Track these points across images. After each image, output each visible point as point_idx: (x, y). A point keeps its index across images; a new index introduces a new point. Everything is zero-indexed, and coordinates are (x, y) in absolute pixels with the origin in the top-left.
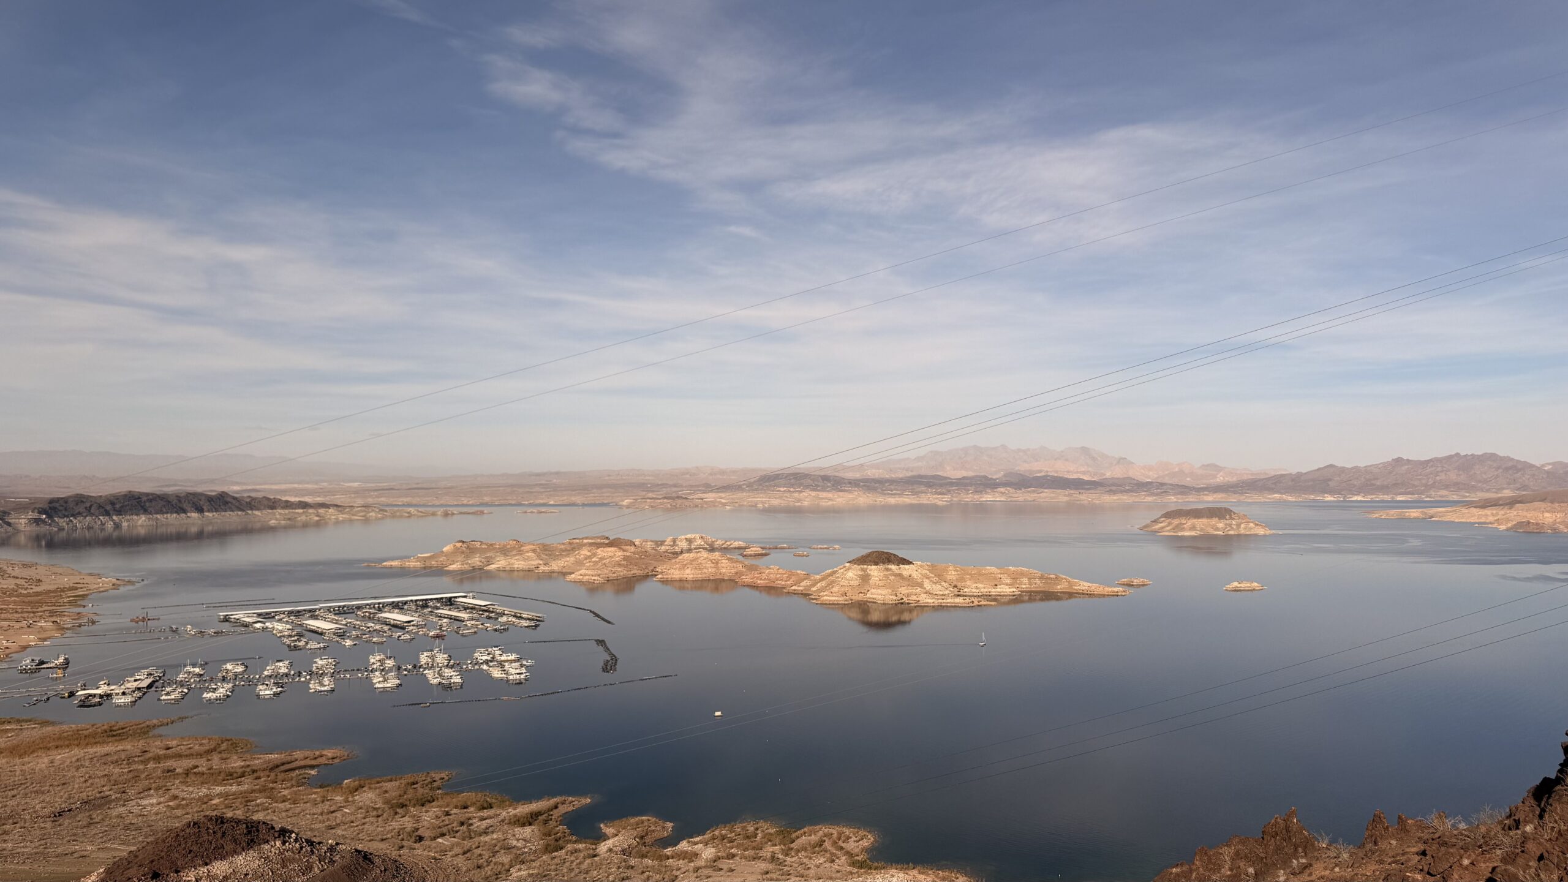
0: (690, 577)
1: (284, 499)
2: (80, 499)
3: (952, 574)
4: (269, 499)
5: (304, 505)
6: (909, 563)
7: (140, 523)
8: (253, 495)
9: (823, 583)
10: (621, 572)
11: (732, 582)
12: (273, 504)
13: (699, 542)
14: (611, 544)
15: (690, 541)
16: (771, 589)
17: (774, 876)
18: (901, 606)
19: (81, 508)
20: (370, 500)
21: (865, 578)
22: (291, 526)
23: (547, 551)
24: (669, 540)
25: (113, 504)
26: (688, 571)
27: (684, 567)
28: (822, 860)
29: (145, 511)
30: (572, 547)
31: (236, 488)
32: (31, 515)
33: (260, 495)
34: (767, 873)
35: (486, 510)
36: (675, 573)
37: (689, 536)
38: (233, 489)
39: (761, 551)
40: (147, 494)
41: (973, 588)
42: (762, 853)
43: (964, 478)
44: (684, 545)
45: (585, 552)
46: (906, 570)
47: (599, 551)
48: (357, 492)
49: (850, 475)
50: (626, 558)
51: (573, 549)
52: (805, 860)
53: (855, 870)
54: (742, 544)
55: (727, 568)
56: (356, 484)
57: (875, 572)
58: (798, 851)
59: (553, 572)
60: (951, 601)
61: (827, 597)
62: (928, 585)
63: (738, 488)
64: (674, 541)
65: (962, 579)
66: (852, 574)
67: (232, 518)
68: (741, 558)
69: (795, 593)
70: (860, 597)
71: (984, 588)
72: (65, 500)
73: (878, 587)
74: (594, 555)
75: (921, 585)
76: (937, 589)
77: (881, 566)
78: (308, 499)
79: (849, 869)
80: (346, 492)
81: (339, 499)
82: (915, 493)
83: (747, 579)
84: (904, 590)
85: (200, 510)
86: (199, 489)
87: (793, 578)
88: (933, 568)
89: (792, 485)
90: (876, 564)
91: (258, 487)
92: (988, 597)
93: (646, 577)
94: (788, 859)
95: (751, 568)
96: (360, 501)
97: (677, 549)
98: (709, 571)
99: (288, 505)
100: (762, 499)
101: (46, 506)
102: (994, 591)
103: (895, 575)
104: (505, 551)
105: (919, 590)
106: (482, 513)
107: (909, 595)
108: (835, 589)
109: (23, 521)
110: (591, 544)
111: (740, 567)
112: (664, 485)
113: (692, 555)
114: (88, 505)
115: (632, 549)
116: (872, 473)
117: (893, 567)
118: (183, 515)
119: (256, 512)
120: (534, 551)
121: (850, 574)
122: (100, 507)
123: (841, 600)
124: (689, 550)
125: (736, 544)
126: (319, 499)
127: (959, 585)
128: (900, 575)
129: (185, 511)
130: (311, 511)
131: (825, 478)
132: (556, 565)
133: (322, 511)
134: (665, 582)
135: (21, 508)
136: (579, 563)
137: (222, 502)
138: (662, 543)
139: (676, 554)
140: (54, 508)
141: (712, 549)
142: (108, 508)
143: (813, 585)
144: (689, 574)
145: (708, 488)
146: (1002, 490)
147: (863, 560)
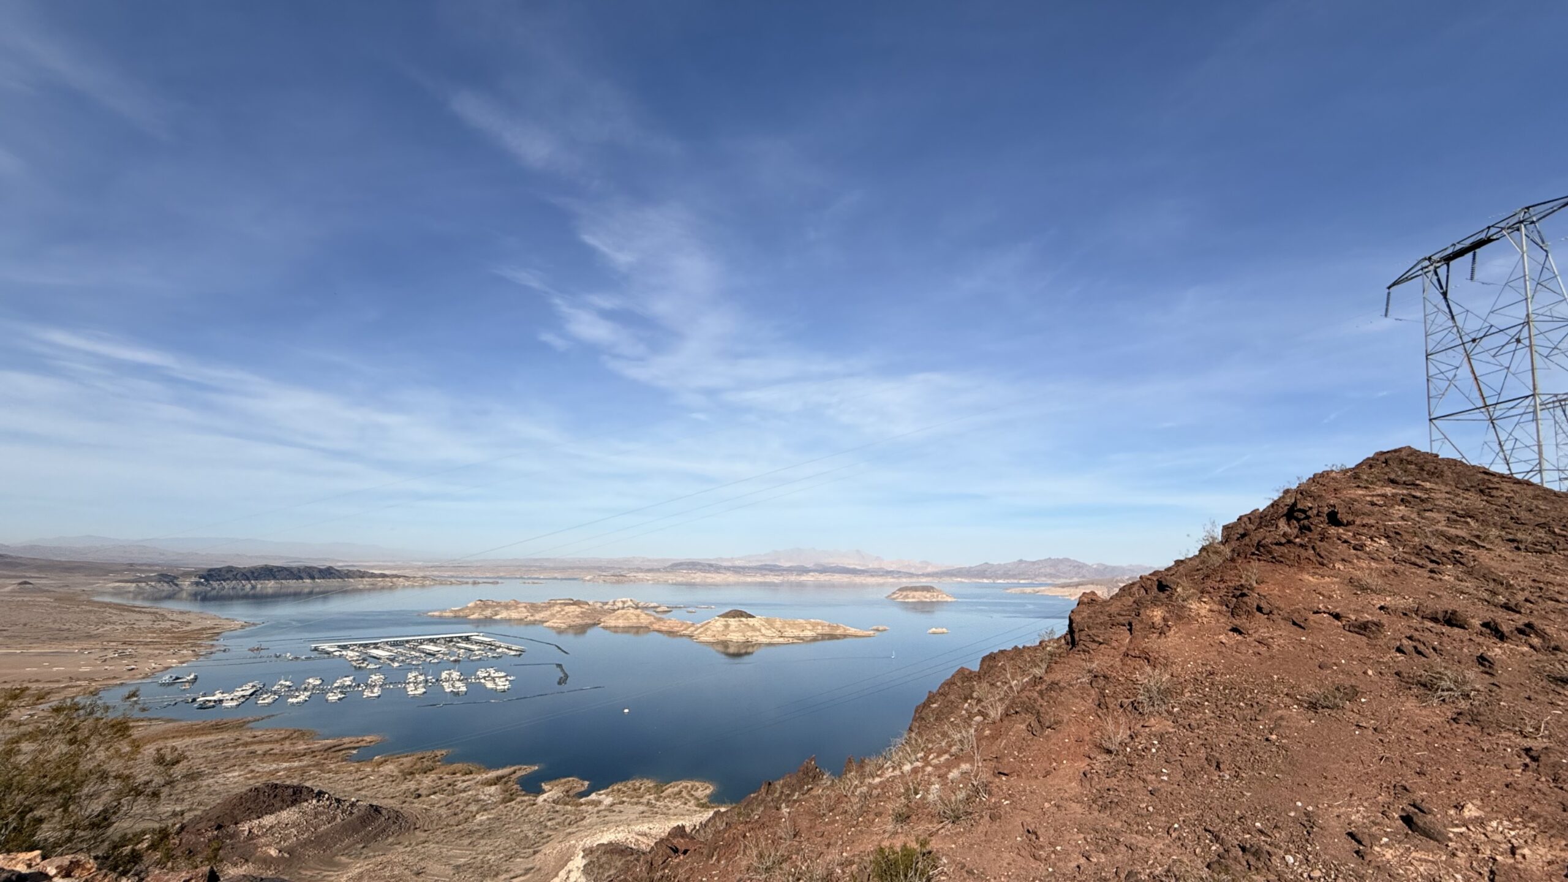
0: (621, 625)
1: (371, 571)
2: (230, 569)
3: (778, 624)
4: (360, 572)
5: (384, 576)
6: (753, 617)
7: (271, 585)
8: (350, 569)
9: (702, 629)
10: (579, 621)
11: (647, 629)
12: (362, 575)
13: (630, 603)
14: (574, 604)
15: (624, 602)
16: (671, 633)
17: (647, 815)
18: (747, 643)
19: (229, 575)
20: (428, 573)
21: (727, 626)
22: (373, 588)
23: (534, 608)
24: (611, 602)
25: (253, 573)
26: (620, 621)
27: (618, 618)
28: (679, 803)
29: (275, 578)
30: (550, 605)
31: (340, 564)
32: (193, 579)
33: (355, 569)
34: (643, 813)
35: (500, 581)
36: (612, 623)
37: (624, 599)
38: (338, 565)
39: (667, 609)
40: (277, 567)
41: (790, 632)
42: (642, 800)
44: (620, 605)
45: (557, 608)
46: (751, 621)
47: (567, 609)
48: (420, 569)
50: (582, 613)
51: (550, 606)
52: (669, 804)
53: (698, 809)
54: (655, 604)
55: (644, 619)
56: (420, 563)
57: (733, 622)
58: (665, 798)
59: (536, 621)
60: (776, 640)
61: (703, 638)
62: (763, 631)
63: (658, 570)
64: (614, 602)
65: (784, 627)
66: (720, 623)
67: (335, 583)
68: (654, 613)
69: (684, 635)
70: (723, 638)
71: (796, 633)
72: (220, 570)
73: (734, 631)
74: (563, 610)
75: (760, 631)
76: (769, 633)
77: (737, 619)
78: (387, 572)
79: (695, 808)
80: (412, 568)
81: (407, 573)
82: (762, 575)
83: (656, 626)
84: (749, 634)
85: (313, 578)
86: (315, 565)
87: (685, 626)
88: (767, 621)
89: (690, 569)
90: (734, 617)
91: (355, 564)
92: (798, 638)
93: (595, 624)
94: (658, 803)
95: (660, 620)
96: (421, 574)
97: (616, 608)
98: (633, 621)
99: (373, 576)
100: (671, 578)
101: (205, 573)
102: (802, 634)
103: (745, 624)
104: (507, 607)
105: (758, 633)
106: (497, 583)
107: (752, 636)
108: (709, 632)
109: (187, 583)
110: (561, 604)
111: (652, 619)
112: (612, 568)
113: (623, 611)
114: (235, 573)
115: (587, 607)
116: (738, 563)
117: (743, 619)
118: (300, 581)
119: (352, 580)
120: (525, 607)
121: (718, 624)
122: (244, 574)
123: (712, 640)
124: (623, 608)
125: (652, 605)
126: (395, 572)
127: (782, 630)
128: (748, 624)
129: (302, 578)
130: (388, 579)
132: (538, 617)
133: (395, 580)
134: (606, 628)
135: (187, 575)
136: (553, 615)
137: (328, 573)
138: (606, 603)
139: (614, 610)
140: (211, 575)
141: (637, 608)
142: (249, 575)
143: (696, 630)
144: (621, 623)
145: (639, 570)
146: (812, 574)
147: (726, 615)
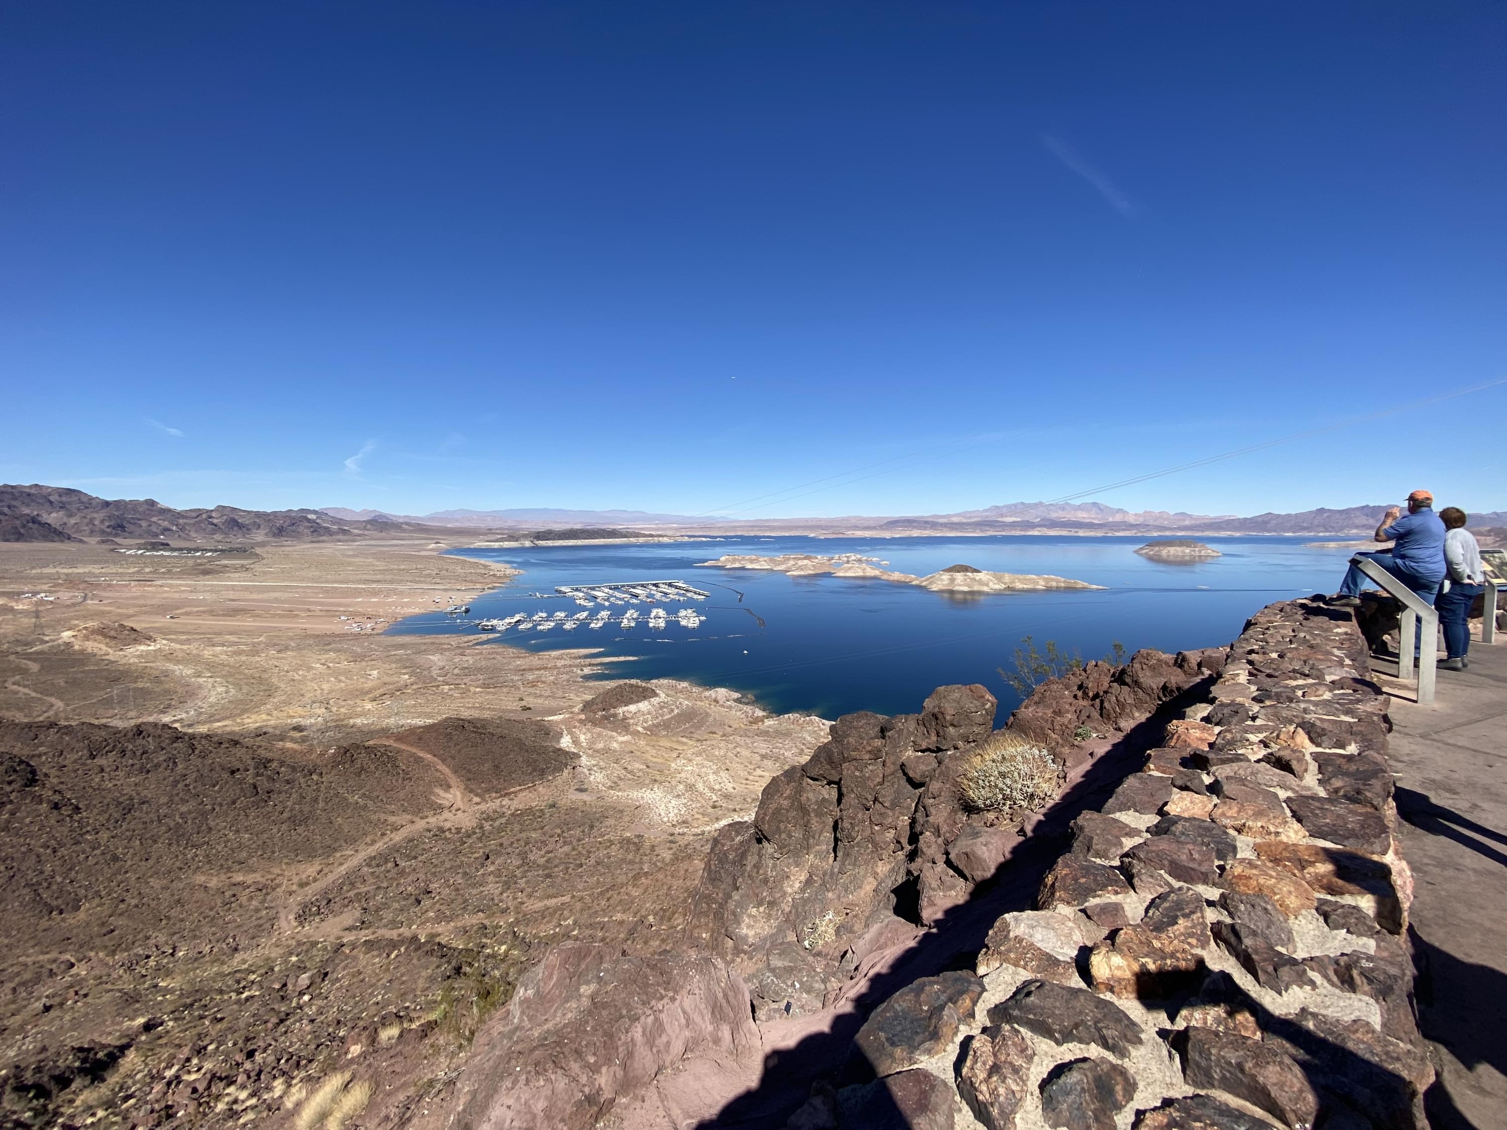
0: (850, 576)
6: (980, 572)
9: (930, 581)
21: (952, 580)
23: (772, 561)
26: (848, 573)
32: (530, 538)
36: (841, 574)
43: (1014, 522)
44: (845, 559)
46: (977, 575)
49: (941, 521)
51: (785, 561)
55: (870, 572)
57: (959, 576)
62: (989, 583)
63: (874, 528)
64: (839, 557)
65: (1012, 581)
66: (946, 576)
70: (950, 589)
72: (544, 532)
73: (960, 584)
75: (986, 584)
77: (963, 574)
82: (982, 531)
84: (975, 586)
88: (994, 574)
89: (906, 527)
90: (959, 572)
92: (1028, 590)
101: (536, 535)
102: (1032, 587)
103: (971, 578)
105: (984, 586)
107: (979, 589)
108: (936, 584)
111: (877, 572)
112: (832, 527)
116: (955, 520)
117: (970, 574)
120: (765, 561)
121: (944, 577)
123: (940, 589)
124: (848, 562)
128: (975, 579)
129: (597, 537)
131: (926, 522)
135: (524, 535)
136: (789, 568)
140: (539, 535)
141: (861, 562)
142: (562, 535)
143: (923, 582)
145: (856, 528)
146: (1039, 529)
147: (951, 570)
